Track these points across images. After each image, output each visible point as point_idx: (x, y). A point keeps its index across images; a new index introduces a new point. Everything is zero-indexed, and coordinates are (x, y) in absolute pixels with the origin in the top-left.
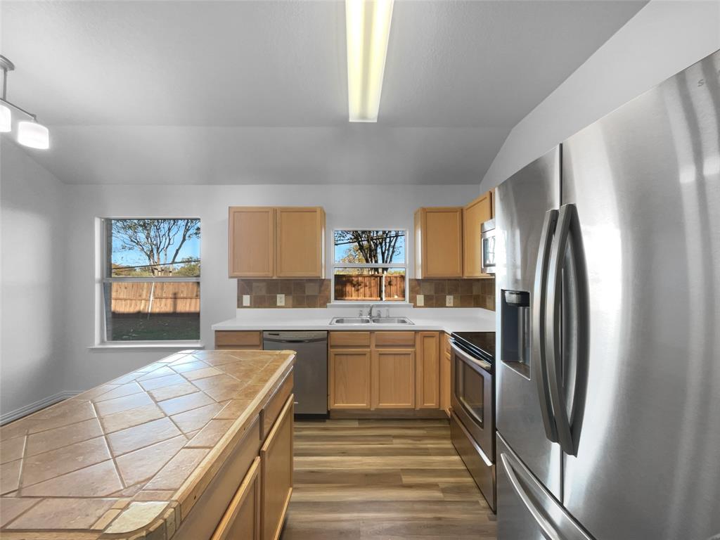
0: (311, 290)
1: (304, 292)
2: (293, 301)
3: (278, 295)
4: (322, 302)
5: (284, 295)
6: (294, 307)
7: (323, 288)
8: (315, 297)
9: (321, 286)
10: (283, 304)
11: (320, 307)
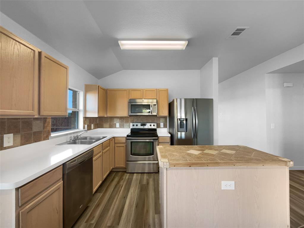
0: (36, 127)
1: (32, 129)
2: (21, 140)
3: (5, 135)
4: (45, 135)
5: (12, 134)
6: (22, 144)
7: (46, 125)
8: (40, 132)
9: (44, 124)
10: (11, 144)
11: (44, 139)
